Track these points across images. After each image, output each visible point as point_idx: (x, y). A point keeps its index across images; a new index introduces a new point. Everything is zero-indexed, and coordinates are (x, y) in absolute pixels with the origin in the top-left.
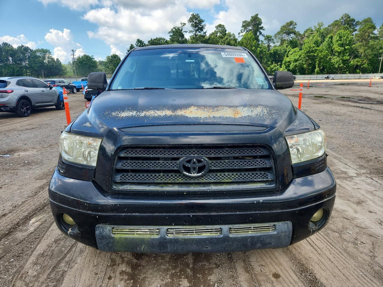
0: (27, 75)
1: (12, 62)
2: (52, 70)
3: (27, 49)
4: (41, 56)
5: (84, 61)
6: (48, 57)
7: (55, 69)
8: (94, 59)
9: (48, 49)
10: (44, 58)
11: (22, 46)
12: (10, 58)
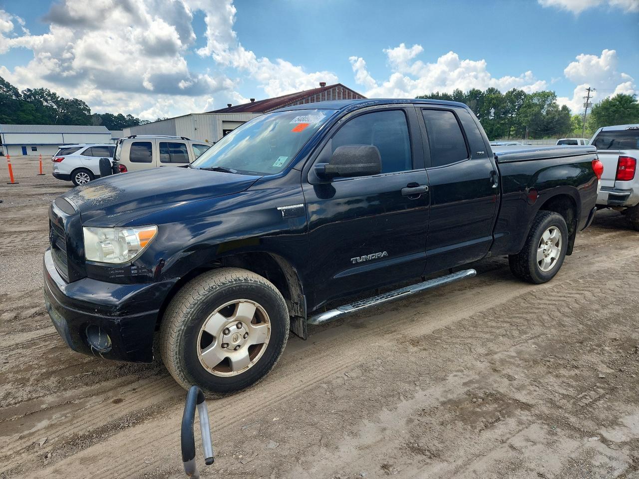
0: (509, 135)
1: (493, 115)
2: (549, 126)
3: (520, 94)
4: (538, 103)
5: (614, 106)
6: (549, 105)
7: (555, 123)
8: (636, 101)
9: (552, 91)
10: (542, 107)
11: (514, 90)
12: (493, 111)
